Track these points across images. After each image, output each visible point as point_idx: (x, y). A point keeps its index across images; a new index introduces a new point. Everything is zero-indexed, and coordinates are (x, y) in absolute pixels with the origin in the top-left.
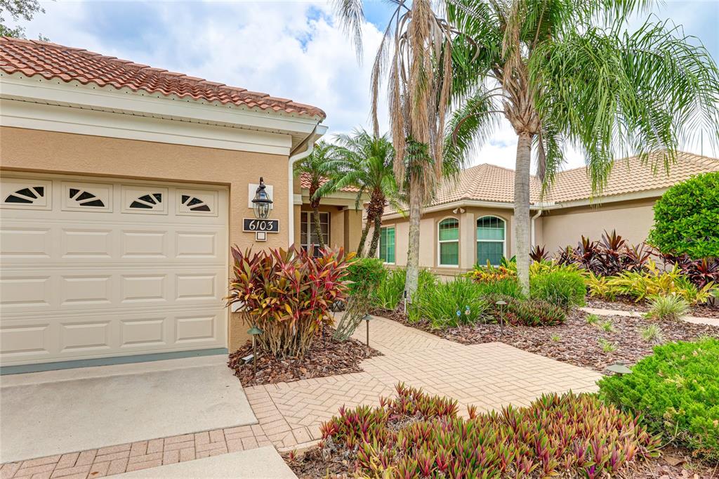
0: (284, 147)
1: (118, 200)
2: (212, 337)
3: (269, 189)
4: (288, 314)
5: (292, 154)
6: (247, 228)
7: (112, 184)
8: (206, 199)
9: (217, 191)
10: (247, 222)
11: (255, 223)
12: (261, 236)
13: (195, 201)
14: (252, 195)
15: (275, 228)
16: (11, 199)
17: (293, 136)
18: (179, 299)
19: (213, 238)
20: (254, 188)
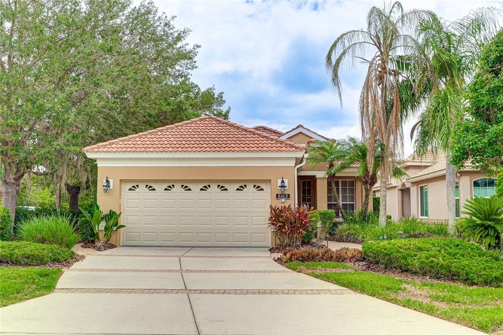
0: (292, 163)
1: (232, 188)
2: (265, 242)
3: (286, 181)
4: (286, 229)
5: (296, 166)
6: (277, 197)
7: (230, 182)
8: (263, 186)
9: (267, 182)
10: (277, 195)
11: (280, 195)
12: (283, 200)
13: (258, 187)
14: (279, 184)
15: (289, 197)
16: (202, 189)
17: (296, 159)
18: (253, 226)
19: (265, 202)
20: (280, 181)
